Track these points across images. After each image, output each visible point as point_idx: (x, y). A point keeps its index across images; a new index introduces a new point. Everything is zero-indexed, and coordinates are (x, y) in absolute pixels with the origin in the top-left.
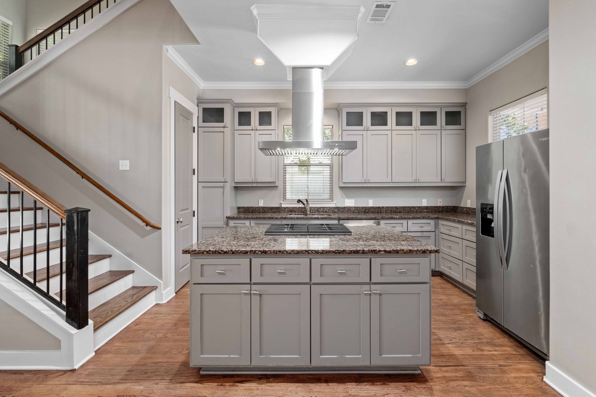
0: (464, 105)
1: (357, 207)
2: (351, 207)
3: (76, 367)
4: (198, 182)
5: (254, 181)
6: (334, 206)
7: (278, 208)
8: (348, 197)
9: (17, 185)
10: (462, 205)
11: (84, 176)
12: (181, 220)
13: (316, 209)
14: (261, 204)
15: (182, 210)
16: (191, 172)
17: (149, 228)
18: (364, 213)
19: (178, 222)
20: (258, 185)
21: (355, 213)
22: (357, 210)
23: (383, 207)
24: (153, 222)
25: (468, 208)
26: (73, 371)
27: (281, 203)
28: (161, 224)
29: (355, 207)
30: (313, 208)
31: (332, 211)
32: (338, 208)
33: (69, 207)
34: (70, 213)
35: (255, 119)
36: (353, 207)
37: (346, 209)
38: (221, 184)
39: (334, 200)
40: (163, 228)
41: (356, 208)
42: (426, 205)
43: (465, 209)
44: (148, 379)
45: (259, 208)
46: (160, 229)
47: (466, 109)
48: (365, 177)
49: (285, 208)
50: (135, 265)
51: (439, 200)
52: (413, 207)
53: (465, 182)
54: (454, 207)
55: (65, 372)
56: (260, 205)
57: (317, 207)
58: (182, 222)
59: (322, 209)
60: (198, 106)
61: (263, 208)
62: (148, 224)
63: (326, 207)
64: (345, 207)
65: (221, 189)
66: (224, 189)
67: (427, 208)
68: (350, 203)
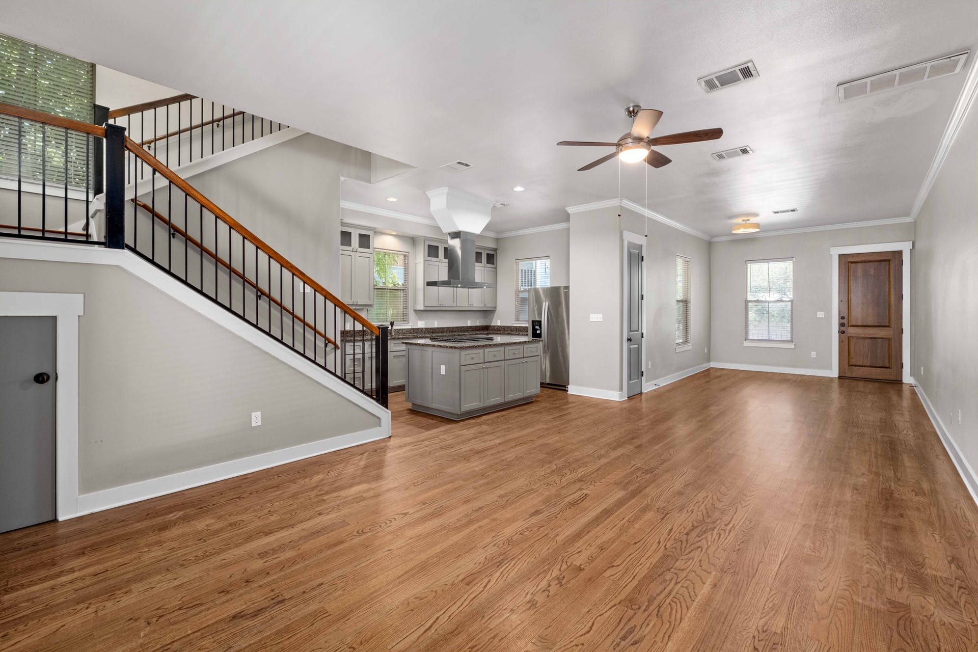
0: (496, 250)
1: (427, 328)
2: (422, 329)
8: (420, 319)
10: (493, 324)
18: (432, 333)
20: (357, 308)
21: (426, 333)
22: (427, 331)
23: (444, 328)
25: (498, 326)
32: (413, 329)
35: (355, 240)
37: (419, 330)
39: (410, 323)
42: (470, 325)
43: (496, 327)
47: (496, 253)
51: (478, 321)
52: (463, 327)
53: (496, 307)
54: (487, 326)
57: (397, 329)
59: (401, 331)
64: (418, 328)
67: (471, 327)
68: (421, 324)
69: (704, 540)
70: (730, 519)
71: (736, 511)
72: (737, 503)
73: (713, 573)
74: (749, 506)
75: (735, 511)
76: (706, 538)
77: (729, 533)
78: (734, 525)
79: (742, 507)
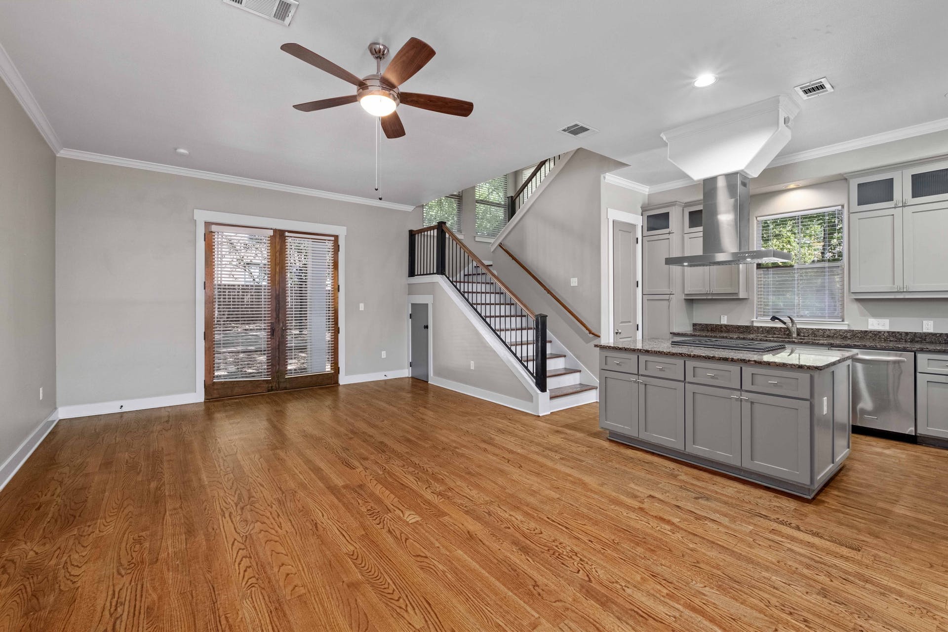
1: (893, 332)
2: (880, 332)
3: (541, 415)
4: (643, 294)
5: (708, 292)
6: (845, 328)
7: (747, 327)
8: (875, 315)
9: (515, 300)
11: (549, 292)
12: (620, 331)
13: (811, 332)
14: (724, 321)
15: (622, 322)
16: (634, 284)
17: (591, 336)
18: (911, 342)
19: (617, 333)
20: (714, 297)
21: (890, 341)
22: (895, 337)
24: (594, 331)
26: (539, 416)
27: (753, 321)
28: (600, 333)
29: (888, 332)
30: (805, 330)
31: (841, 335)
32: (852, 331)
33: (537, 314)
34: (537, 317)
36: (885, 332)
37: (870, 334)
38: (667, 297)
39: (845, 320)
40: (602, 336)
41: (892, 334)
44: (576, 430)
45: (721, 326)
46: (599, 337)
48: (899, 284)
49: (758, 328)
50: (582, 366)
55: (535, 416)
56: (722, 323)
57: (812, 329)
58: (620, 333)
59: (821, 333)
60: (642, 215)
61: (726, 326)
62: (590, 332)
63: (829, 330)
64: (866, 331)
65: (666, 303)
66: (669, 302)
68: (879, 324)
69: (233, 494)
70: (234, 520)
71: (236, 532)
72: (245, 541)
73: (207, 483)
74: (230, 546)
75: (237, 530)
76: (234, 496)
77: (222, 510)
78: (225, 518)
79: (235, 540)
